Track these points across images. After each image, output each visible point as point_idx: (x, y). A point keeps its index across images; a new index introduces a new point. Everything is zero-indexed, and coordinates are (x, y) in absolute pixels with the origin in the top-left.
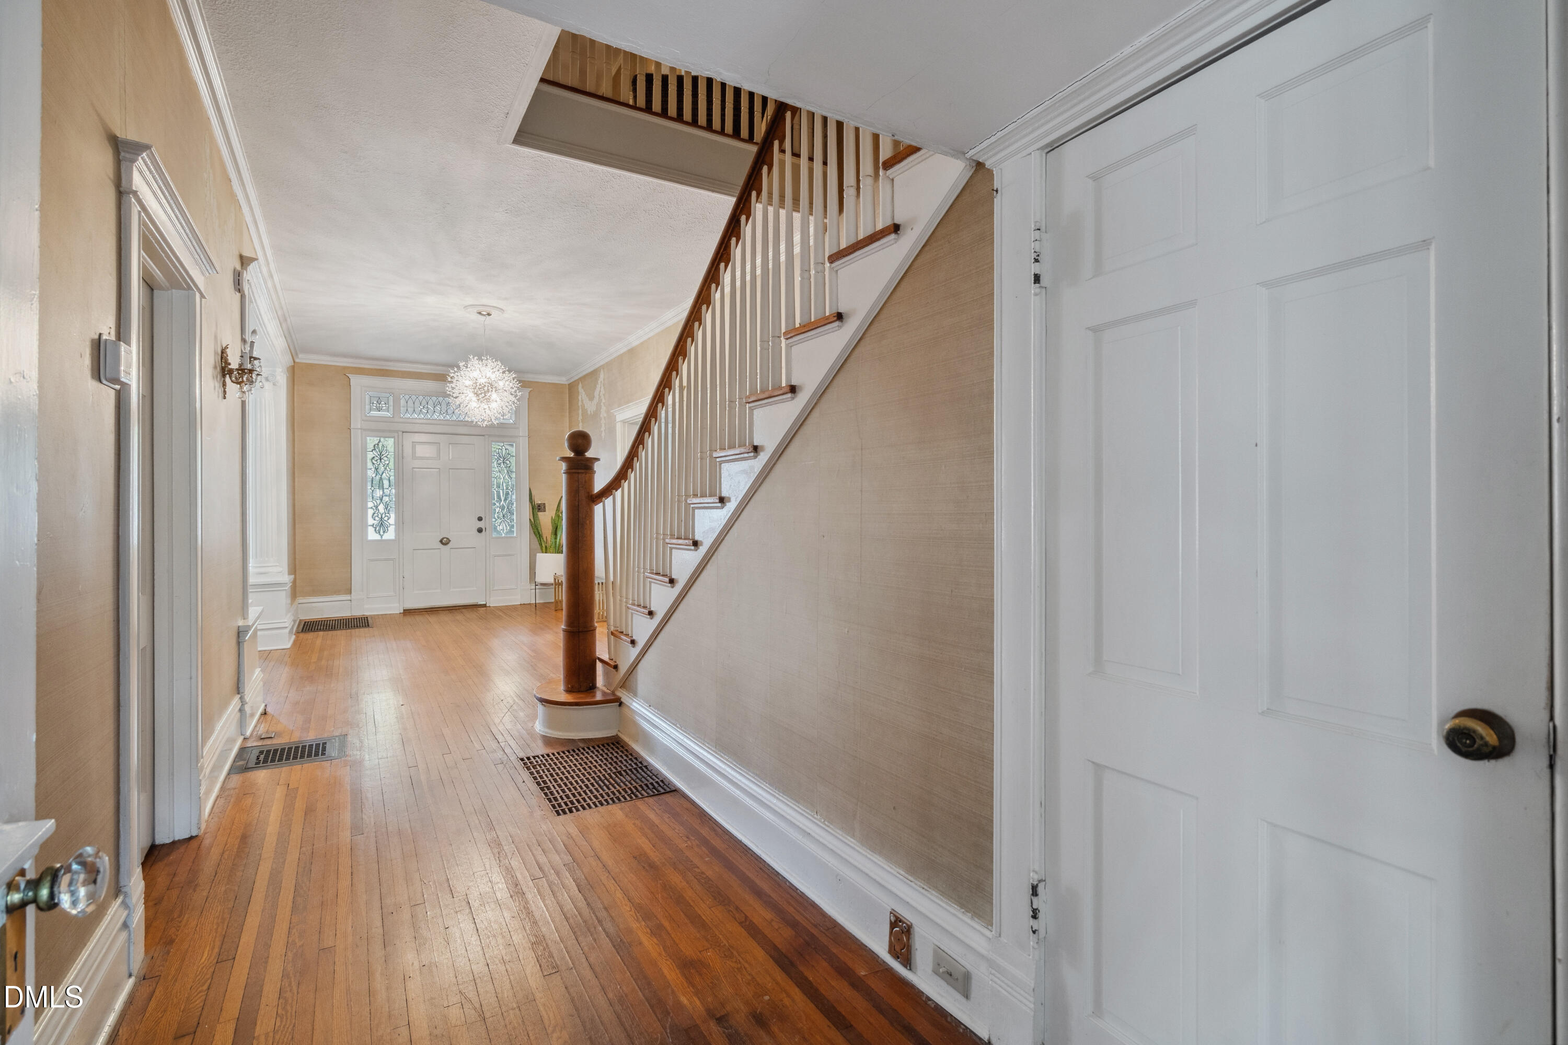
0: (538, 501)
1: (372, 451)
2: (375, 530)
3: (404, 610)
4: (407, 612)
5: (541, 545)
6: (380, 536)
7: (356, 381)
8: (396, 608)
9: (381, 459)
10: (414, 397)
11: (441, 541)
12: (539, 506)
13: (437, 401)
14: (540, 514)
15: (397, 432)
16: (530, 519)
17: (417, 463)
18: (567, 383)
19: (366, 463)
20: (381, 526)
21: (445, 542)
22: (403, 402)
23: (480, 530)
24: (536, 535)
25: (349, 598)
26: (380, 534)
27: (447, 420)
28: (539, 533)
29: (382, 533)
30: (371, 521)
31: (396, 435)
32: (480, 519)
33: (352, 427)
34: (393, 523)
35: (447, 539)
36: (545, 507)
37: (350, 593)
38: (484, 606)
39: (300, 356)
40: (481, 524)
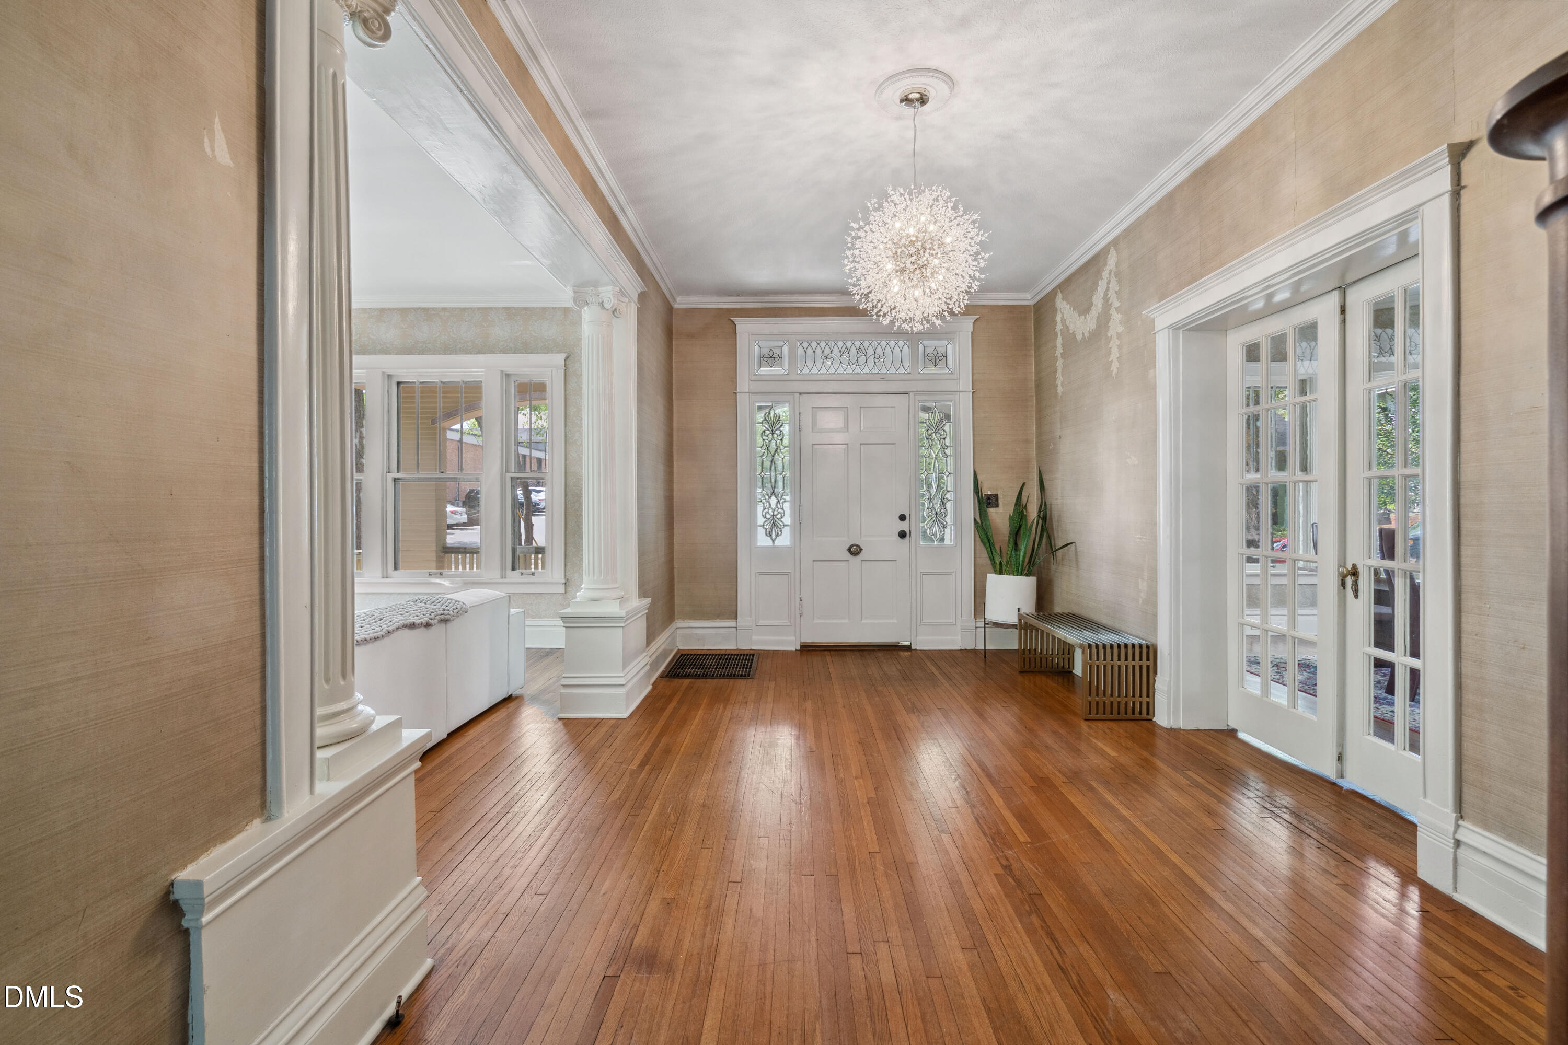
0: (987, 491)
1: (762, 423)
2: (766, 532)
3: (801, 646)
4: (807, 649)
5: (992, 559)
6: (771, 541)
7: (744, 326)
8: (790, 643)
9: (773, 434)
10: (814, 344)
11: (849, 550)
12: (989, 497)
13: (845, 347)
14: (991, 511)
15: (792, 393)
16: (975, 520)
17: (820, 438)
18: (1032, 303)
19: (755, 439)
20: (774, 526)
21: (854, 551)
22: (800, 351)
23: (902, 535)
24: (984, 545)
25: (733, 624)
26: (771, 538)
27: (858, 374)
28: (989, 541)
29: (774, 536)
30: (760, 520)
31: (790, 398)
32: (902, 518)
33: (738, 390)
34: (789, 523)
35: (857, 546)
36: (997, 500)
37: (736, 618)
38: (908, 648)
39: (679, 299)
40: (904, 526)
